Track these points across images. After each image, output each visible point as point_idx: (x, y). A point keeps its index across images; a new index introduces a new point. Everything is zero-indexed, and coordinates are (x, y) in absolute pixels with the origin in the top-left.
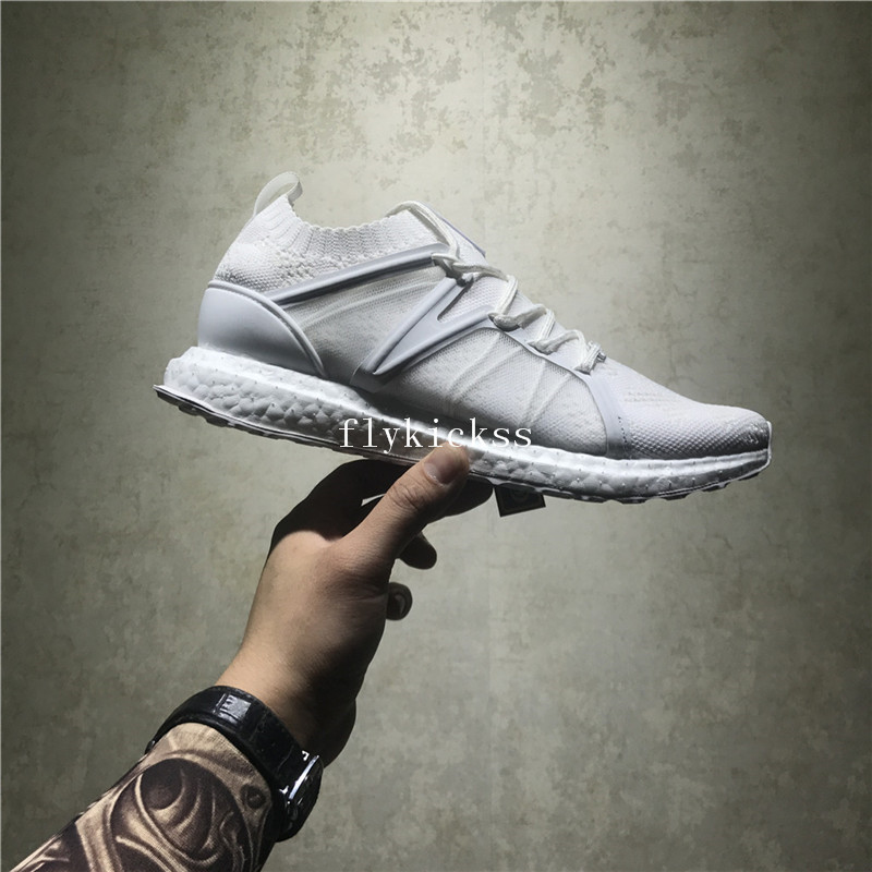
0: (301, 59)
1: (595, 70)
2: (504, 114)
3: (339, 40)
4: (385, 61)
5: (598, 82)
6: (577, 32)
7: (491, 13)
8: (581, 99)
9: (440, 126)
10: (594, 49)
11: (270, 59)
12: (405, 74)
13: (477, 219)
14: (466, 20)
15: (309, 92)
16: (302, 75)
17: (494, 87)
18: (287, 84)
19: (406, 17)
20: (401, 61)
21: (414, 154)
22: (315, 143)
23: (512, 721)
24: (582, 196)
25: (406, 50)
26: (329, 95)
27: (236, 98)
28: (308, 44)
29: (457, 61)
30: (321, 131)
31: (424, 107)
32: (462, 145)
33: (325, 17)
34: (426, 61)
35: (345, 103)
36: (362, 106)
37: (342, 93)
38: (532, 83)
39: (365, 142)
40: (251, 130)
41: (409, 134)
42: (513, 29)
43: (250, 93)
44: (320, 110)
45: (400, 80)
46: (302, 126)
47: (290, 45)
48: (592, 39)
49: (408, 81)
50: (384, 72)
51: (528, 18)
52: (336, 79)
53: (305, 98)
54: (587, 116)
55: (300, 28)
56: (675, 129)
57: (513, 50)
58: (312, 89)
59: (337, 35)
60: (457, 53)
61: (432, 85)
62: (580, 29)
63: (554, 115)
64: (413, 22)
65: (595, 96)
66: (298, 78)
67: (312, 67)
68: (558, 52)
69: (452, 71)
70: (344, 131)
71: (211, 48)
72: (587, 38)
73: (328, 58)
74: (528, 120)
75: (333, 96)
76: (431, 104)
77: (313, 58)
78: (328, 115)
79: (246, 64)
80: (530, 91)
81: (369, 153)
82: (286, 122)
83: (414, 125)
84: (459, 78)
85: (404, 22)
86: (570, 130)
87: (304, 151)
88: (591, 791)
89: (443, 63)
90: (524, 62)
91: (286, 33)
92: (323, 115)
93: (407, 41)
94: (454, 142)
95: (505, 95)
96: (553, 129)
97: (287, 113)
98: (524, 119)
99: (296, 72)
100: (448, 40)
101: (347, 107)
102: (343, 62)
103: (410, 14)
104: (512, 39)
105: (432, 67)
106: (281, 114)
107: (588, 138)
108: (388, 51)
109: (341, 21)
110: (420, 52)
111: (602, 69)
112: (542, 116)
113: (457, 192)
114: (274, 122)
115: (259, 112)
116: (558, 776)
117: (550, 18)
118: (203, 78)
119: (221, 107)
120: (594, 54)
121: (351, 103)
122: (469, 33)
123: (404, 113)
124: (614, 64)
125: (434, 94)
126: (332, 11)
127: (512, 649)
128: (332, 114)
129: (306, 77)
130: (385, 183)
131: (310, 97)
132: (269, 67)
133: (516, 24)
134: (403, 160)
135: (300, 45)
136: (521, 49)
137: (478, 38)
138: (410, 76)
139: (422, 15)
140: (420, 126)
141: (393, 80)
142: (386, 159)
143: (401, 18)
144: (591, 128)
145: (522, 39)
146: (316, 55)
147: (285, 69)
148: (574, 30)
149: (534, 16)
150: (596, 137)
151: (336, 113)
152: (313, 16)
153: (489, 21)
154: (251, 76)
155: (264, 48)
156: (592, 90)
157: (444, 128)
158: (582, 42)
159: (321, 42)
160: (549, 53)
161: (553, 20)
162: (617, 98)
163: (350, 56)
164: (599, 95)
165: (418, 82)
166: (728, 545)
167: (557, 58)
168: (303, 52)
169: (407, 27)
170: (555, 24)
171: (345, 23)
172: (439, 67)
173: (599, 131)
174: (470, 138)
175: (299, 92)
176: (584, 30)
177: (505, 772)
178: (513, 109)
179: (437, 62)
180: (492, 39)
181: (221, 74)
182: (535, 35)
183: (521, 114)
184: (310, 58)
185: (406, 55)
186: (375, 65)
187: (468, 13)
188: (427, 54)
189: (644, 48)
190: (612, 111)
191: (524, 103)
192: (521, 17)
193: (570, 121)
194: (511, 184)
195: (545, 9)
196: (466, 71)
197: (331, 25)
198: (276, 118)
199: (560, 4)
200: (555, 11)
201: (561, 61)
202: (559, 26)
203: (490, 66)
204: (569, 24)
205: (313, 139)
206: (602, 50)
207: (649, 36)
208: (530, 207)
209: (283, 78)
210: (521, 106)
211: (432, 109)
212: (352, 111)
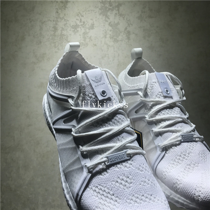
1: (127, 26)
2: (106, 37)
3: (63, 20)
4: (75, 24)
5: (128, 29)
6: (123, 17)
7: (102, 12)
8: (125, 33)
9: (90, 40)
10: (127, 21)
11: (46, 24)
12: (80, 28)
13: (100, 63)
14: (95, 14)
15: (56, 32)
17: (103, 31)
19: (80, 14)
20: (79, 24)
21: (84, 48)
22: (58, 45)
25: (81, 22)
26: (61, 33)
27: (37, 34)
28: (56, 21)
29: (94, 24)
30: (60, 42)
31: (86, 36)
32: (95, 45)
33: (60, 14)
34: (86, 25)
35: (65, 35)
36: (70, 36)
37: (64, 32)
38: (112, 30)
40: (42, 42)
41: (82, 42)
42: (107, 17)
43: (41, 33)
44: (59, 37)
45: (79, 29)
46: (55, 41)
47: (51, 21)
48: (127, 19)
49: (81, 29)
50: (75, 27)
51: (111, 14)
52: (63, 29)
53: (55, 34)
54: (126, 38)
55: (54, 17)
56: (148, 40)
57: (107, 21)
58: (57, 32)
59: (63, 18)
60: (93, 22)
61: (87, 30)
62: (123, 16)
63: (118, 37)
64: (82, 15)
65: (128, 33)
66: (53, 29)
67: (57, 26)
68: (118, 22)
69: (92, 27)
70: (66, 42)
71: (31, 22)
72: (125, 18)
73: (61, 24)
74: (112, 39)
75: (63, 33)
76: (87, 35)
77: (57, 24)
78: (61, 38)
79: (40, 26)
80: (112, 31)
82: (50, 40)
83: (83, 40)
84: (94, 29)
85: (80, 15)
86: (122, 41)
87: (55, 47)
89: (90, 25)
90: (110, 24)
91: (50, 18)
92: (60, 38)
93: (81, 19)
94: (94, 44)
95: (106, 32)
96: (118, 41)
97: (51, 38)
98: (111, 39)
99: (53, 28)
100: (91, 19)
102: (65, 25)
103: (81, 13)
104: (107, 19)
105: (87, 26)
106: (49, 38)
107: (126, 43)
108: (76, 22)
109: (64, 15)
110: (84, 22)
111: (129, 26)
112: (115, 37)
113: (95, 57)
114: (47, 40)
115: (43, 38)
117: (116, 14)
118: (29, 29)
119: (34, 36)
120: (127, 22)
121: (67, 35)
122: (96, 17)
123: (80, 37)
124: (132, 25)
125: (88, 32)
128: (62, 38)
129: (55, 29)
131: (57, 34)
132: (46, 26)
133: (108, 15)
135: (54, 21)
136: (109, 21)
137: (98, 19)
138: (82, 28)
139: (84, 13)
140: (85, 40)
141: (78, 29)
143: (79, 14)
144: (127, 40)
145: (109, 19)
146: (58, 23)
147: (50, 27)
148: (122, 17)
149: (112, 13)
150: (129, 43)
151: (63, 38)
152: (57, 14)
153: (101, 15)
154: (41, 29)
155: (44, 22)
156: (127, 31)
157: (91, 41)
158: (124, 19)
159: (59, 20)
160: (116, 22)
162: (133, 33)
163: (66, 23)
164: (129, 33)
165: (84, 30)
167: (118, 24)
168: (54, 23)
169: (80, 16)
170: (118, 15)
171: (65, 15)
172: (89, 26)
173: (129, 41)
174: (97, 43)
175: (54, 32)
176: (124, 17)
178: (108, 36)
179: (88, 25)
180: (102, 19)
181: (33, 28)
182: (113, 17)
183: (110, 37)
184: (56, 24)
185: (81, 23)
186: (73, 26)
187: (96, 13)
188: (86, 23)
189: (139, 21)
190: (132, 36)
191: (110, 35)
192: (109, 14)
193: (122, 39)
194: (108, 54)
195: (115, 12)
196: (96, 27)
197: (61, 16)
198: (48, 39)
199: (118, 10)
200: (117, 12)
201: (119, 24)
202: (118, 16)
203: (102, 25)
204: (121, 15)
205: (58, 44)
206: (129, 21)
207: (140, 18)
208: (113, 60)
209: (50, 29)
210: (109, 35)
211: (88, 36)
212: (67, 37)
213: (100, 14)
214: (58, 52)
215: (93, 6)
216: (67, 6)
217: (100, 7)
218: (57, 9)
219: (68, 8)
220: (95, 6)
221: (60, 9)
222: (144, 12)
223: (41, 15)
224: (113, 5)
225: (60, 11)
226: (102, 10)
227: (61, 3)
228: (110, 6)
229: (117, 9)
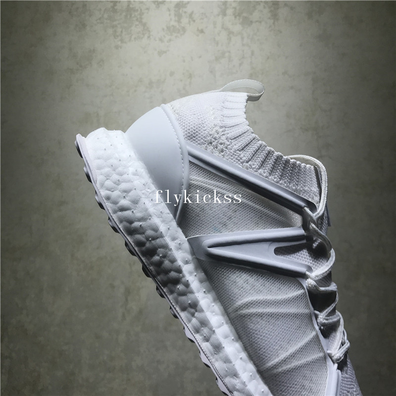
2: (224, 14)
9: (189, 22)
13: (211, 72)
21: (176, 37)
22: (122, 32)
24: (268, 58)
27: (78, 8)
30: (125, 25)
31: (181, 11)
32: (202, 31)
35: (137, 10)
36: (147, 11)
39: (149, 31)
40: (87, 26)
41: (173, 26)
44: (124, 14)
46: (115, 23)
54: (269, 15)
56: (317, 21)
63: (252, 14)
70: (138, 25)
74: (238, 17)
75: (131, 6)
76: (185, 10)
78: (129, 17)
81: (151, 37)
82: (105, 21)
83: (175, 21)
86: (261, 22)
87: (115, 36)
92: (126, 16)
94: (198, 30)
96: (252, 22)
97: (106, 16)
98: (235, 17)
101: (139, 12)
106: (103, 17)
107: (270, 27)
112: (245, 15)
113: (200, 57)
115: (90, 16)
119: (70, 13)
121: (141, 10)
123: (170, 15)
128: (131, 16)
130: (161, 53)
134: (170, 40)
140: (179, 21)
142: (161, 40)
144: (272, 21)
150: (275, 26)
151: (133, 15)
157: (192, 22)
173: (276, 23)
174: (206, 27)
178: (230, 11)
183: (234, 14)
190: (283, 12)
191: (235, 8)
193: (260, 17)
194: (229, 52)
198: (100, 19)
205: (121, 30)
208: (240, 65)
210: (234, 10)
211: (185, 12)
212: (141, 14)
214: (121, 48)
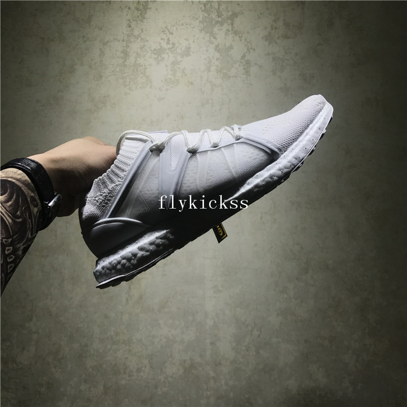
0: (124, 47)
1: (246, 52)
2: (209, 70)
3: (140, 39)
4: (159, 48)
5: (248, 57)
6: (239, 36)
7: (204, 27)
8: (241, 65)
9: (182, 75)
10: (246, 44)
11: (110, 46)
12: (167, 53)
13: (198, 114)
14: (193, 31)
15: (127, 61)
16: (124, 53)
17: (205, 59)
18: (118, 57)
19: (168, 29)
20: (166, 48)
21: (172, 87)
22: (130, 82)
23: (214, 322)
24: (242, 105)
25: (168, 43)
26: (135, 62)
27: (96, 63)
28: (127, 40)
29: (189, 48)
30: (133, 77)
31: (175, 67)
32: (192, 83)
33: (133, 29)
34: (176, 49)
35: (142, 65)
36: (149, 67)
37: (141, 61)
38: (221, 58)
39: (151, 82)
40: (102, 77)
41: (169, 78)
42: (213, 35)
43: (102, 61)
44: (132, 68)
45: (165, 56)
46: (124, 75)
47: (119, 41)
48: (245, 40)
49: (169, 56)
50: (159, 52)
51: (219, 30)
52: (138, 55)
53: (125, 63)
54: (243, 72)
55: (123, 33)
56: (280, 77)
57: (213, 44)
58: (128, 59)
59: (139, 37)
60: (189, 45)
61: (179, 58)
62: (240, 35)
63: (230, 71)
64: (171, 31)
65: (247, 63)
66: (122, 55)
67: (128, 50)
68: (231, 44)
69: (187, 52)
70: (142, 77)
71: (85, 41)
72: (243, 38)
73: (135, 47)
74: (219, 73)
75: (137, 62)
76: (179, 66)
78: (135, 70)
79: (100, 49)
80: (220, 61)
81: (153, 87)
82: (117, 73)
83: (171, 75)
84: (190, 55)
85: (167, 31)
86: (236, 77)
87: (125, 86)
88: (247, 350)
89: (183, 49)
90: (217, 48)
91: (117, 35)
92: (133, 70)
93: (168, 39)
94: (189, 82)
95: (210, 62)
96: (230, 77)
97: (118, 69)
98: (217, 73)
99: (121, 52)
100: (185, 39)
101: (143, 67)
102: (141, 48)
103: (169, 28)
104: (212, 39)
105: (179, 51)
106: (115, 70)
107: (244, 81)
108: (160, 43)
109: (141, 31)
110: (173, 44)
111: (250, 52)
112: (225, 71)
113: (190, 103)
114: (112, 73)
115: (106, 69)
116: (234, 344)
117: (228, 30)
118: (82, 54)
119: (90, 67)
120: (246, 45)
121: (145, 66)
122: (194, 36)
123: (167, 70)
124: (254, 50)
125: (179, 62)
126: (136, 26)
127: (214, 293)
128: (137, 70)
129: (126, 54)
130: (160, 99)
131: (127, 63)
132: (110, 50)
134: (167, 90)
135: (123, 41)
136: (216, 43)
137: (198, 38)
138: (170, 54)
139: (175, 28)
140: (174, 75)
141: (163, 56)
142: (160, 89)
143: (166, 30)
144: (245, 76)
146: (130, 45)
147: (116, 51)
149: (221, 29)
150: (247, 80)
151: (139, 69)
152: (129, 29)
153: (203, 31)
154: (102, 53)
155: (108, 42)
156: (245, 61)
157: (184, 76)
158: (241, 40)
159: (132, 39)
160: (228, 44)
161: (229, 31)
162: (256, 64)
163: (144, 46)
165: (173, 57)
166: (302, 248)
167: (231, 47)
168: (124, 44)
169: (168, 33)
170: (230, 32)
171: (142, 31)
172: (182, 50)
173: (248, 78)
174: (195, 80)
175: (123, 60)
176: (242, 36)
177: (212, 343)
178: (213, 68)
179: (181, 48)
180: (204, 39)
181: (89, 52)
182: (222, 35)
183: (216, 70)
184: (128, 46)
185: (168, 45)
186: (155, 50)
187: (194, 28)
188: (177, 45)
189: (267, 43)
190: (254, 70)
191: (217, 66)
192: (216, 30)
193: (236, 73)
194: (212, 99)
195: (226, 27)
196: (193, 53)
197: (136, 33)
198: (113, 71)
199: (232, 24)
200: (230, 28)
201: (233, 48)
202: (232, 34)
203: (203, 50)
204: (236, 33)
205: (129, 80)
206: (249, 44)
207: (269, 38)
208: (220, 110)
209: (116, 55)
210: (216, 67)
211: (179, 68)
212: (145, 69)
213: (201, 31)
214: (129, 94)
215: (190, 17)
216: (146, 16)
217: (201, 19)
218: (129, 20)
219: (147, 19)
220: (194, 17)
221: (134, 21)
222: (276, 28)
223: (102, 30)
224: (223, 15)
225: (133, 24)
226: (205, 24)
227: (136, 11)
228: (219, 17)
229: (229, 21)
